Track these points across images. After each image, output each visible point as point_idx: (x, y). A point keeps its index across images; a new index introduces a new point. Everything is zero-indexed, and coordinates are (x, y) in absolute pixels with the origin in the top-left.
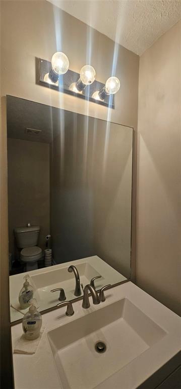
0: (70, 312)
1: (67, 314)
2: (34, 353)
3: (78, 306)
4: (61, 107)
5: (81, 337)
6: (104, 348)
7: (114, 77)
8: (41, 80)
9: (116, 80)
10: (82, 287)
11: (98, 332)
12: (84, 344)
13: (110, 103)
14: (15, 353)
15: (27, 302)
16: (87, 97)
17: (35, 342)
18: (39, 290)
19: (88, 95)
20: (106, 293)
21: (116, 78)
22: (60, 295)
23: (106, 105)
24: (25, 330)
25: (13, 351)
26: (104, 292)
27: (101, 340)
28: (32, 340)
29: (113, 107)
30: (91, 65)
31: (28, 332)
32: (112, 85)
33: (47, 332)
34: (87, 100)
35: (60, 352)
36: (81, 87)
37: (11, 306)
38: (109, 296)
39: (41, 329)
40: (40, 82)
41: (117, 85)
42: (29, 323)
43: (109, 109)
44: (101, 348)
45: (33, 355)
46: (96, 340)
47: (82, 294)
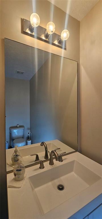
0: (42, 167)
1: (40, 168)
2: (20, 187)
3: (46, 164)
4: (36, 46)
5: (49, 182)
6: (63, 188)
7: (66, 30)
8: (24, 30)
9: (67, 32)
10: (49, 153)
11: (59, 179)
12: (51, 186)
13: (63, 47)
14: (9, 187)
15: (17, 161)
16: (50, 43)
17: (21, 182)
18: (23, 157)
19: (51, 41)
20: (63, 158)
21: (67, 30)
22: (36, 158)
23: (61, 47)
24: (15, 175)
25: (8, 186)
26: (62, 157)
27: (61, 183)
28: (19, 181)
29: (65, 49)
30: (53, 22)
31: (17, 176)
32: (65, 35)
33: (28, 177)
34: (50, 44)
35: (36, 190)
36: (47, 36)
37: (7, 164)
38: (65, 159)
39: (25, 175)
40: (24, 32)
41: (67, 35)
42: (17, 170)
43: (63, 50)
44: (61, 188)
45: (20, 188)
46: (58, 184)
47: (49, 158)
